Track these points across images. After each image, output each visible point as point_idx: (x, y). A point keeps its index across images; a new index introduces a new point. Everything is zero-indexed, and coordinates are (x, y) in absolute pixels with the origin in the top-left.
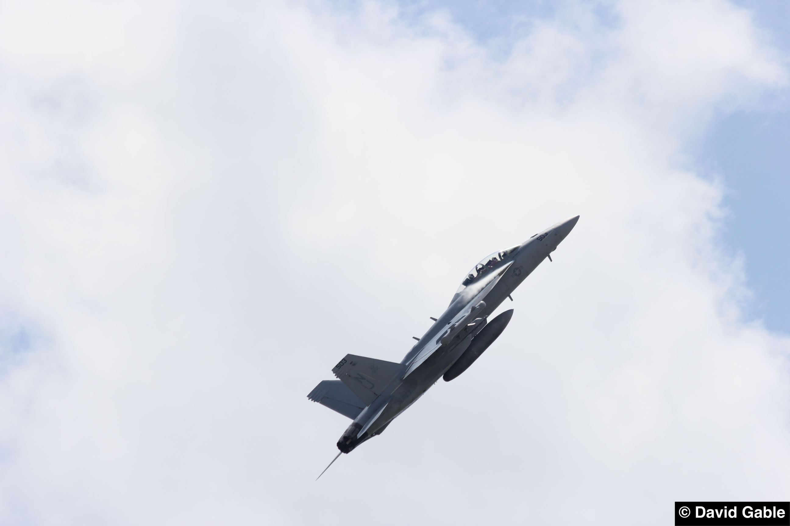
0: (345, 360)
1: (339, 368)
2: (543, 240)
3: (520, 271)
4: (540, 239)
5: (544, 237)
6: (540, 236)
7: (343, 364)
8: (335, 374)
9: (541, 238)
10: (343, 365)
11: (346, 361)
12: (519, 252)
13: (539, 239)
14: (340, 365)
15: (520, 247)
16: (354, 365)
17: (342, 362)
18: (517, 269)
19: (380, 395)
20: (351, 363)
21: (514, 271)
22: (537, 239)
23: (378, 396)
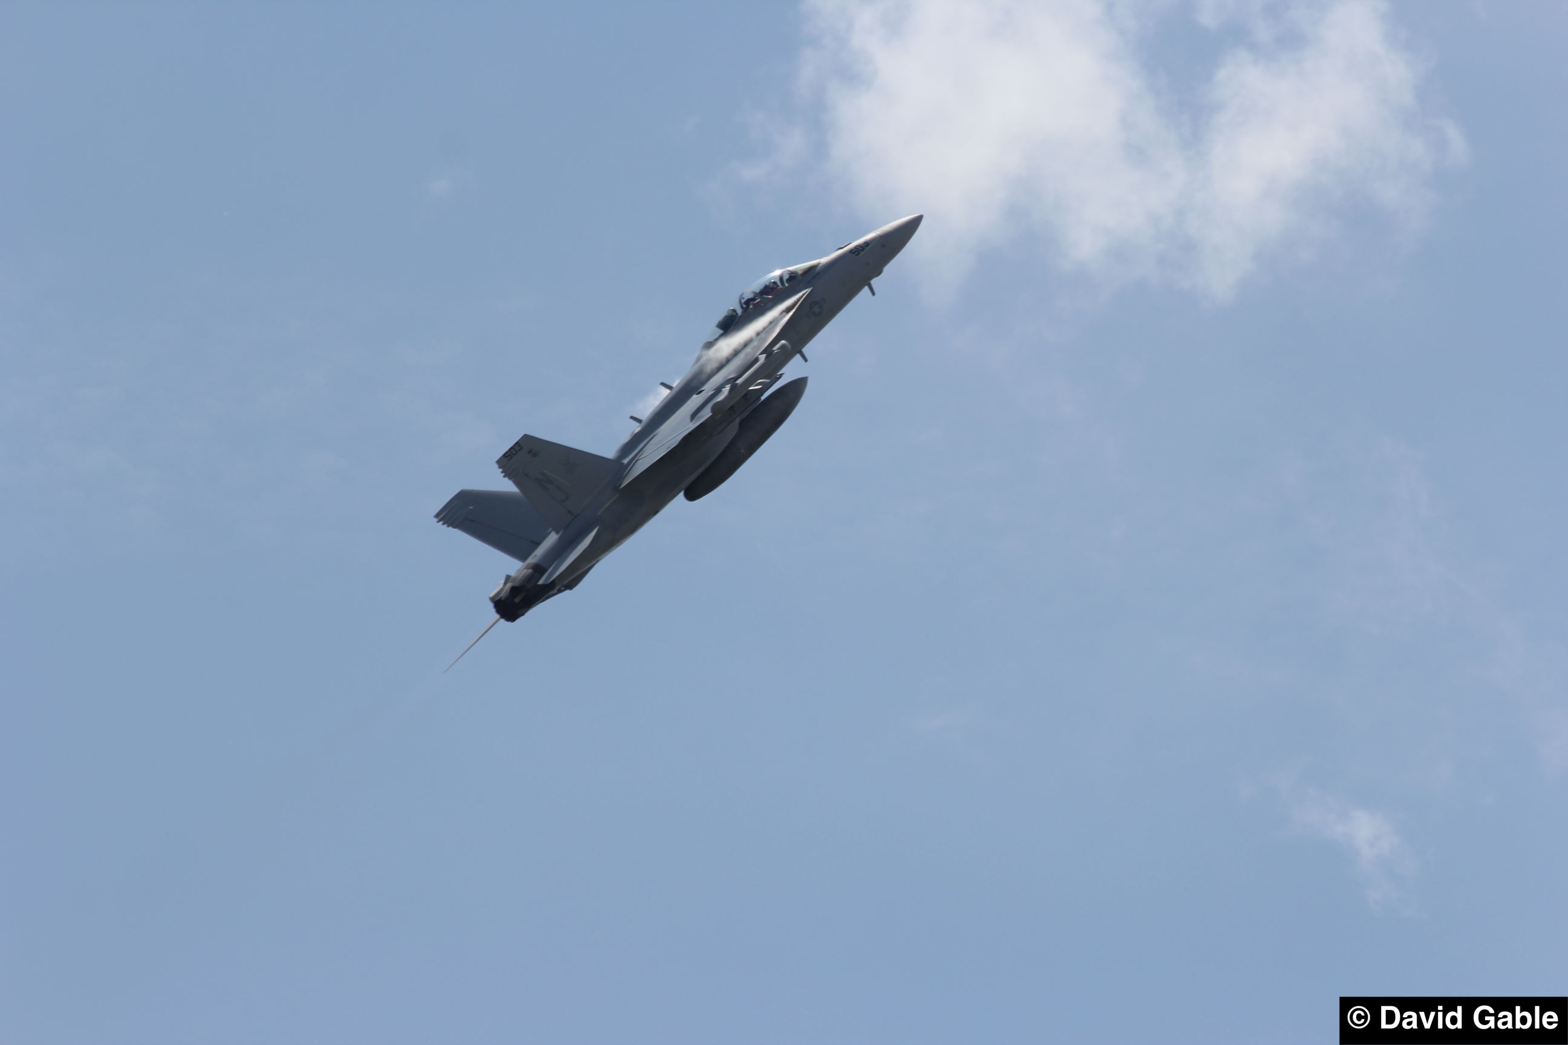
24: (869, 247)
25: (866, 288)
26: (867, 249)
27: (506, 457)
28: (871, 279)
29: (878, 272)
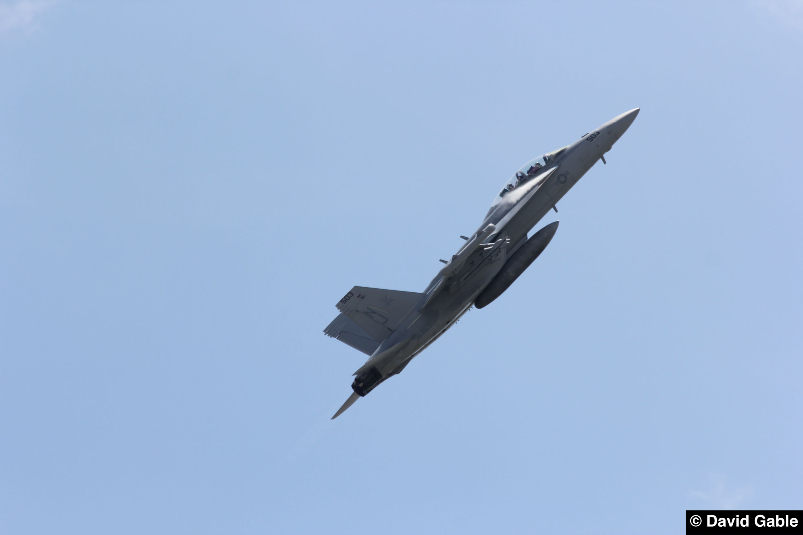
0: (351, 293)
1: (344, 303)
2: (594, 140)
3: (566, 177)
4: (590, 139)
5: (596, 136)
6: (591, 136)
7: (350, 298)
8: (339, 310)
9: (592, 138)
10: (348, 300)
11: (353, 295)
12: (565, 155)
13: (588, 139)
14: (346, 299)
15: (567, 150)
16: (363, 298)
17: (348, 296)
18: (562, 175)
19: (395, 330)
20: (359, 296)
21: (559, 178)
22: (587, 139)
23: (393, 331)
24: (600, 135)
25: (600, 160)
26: (598, 136)
27: (343, 302)
28: (604, 153)
29: (608, 149)
